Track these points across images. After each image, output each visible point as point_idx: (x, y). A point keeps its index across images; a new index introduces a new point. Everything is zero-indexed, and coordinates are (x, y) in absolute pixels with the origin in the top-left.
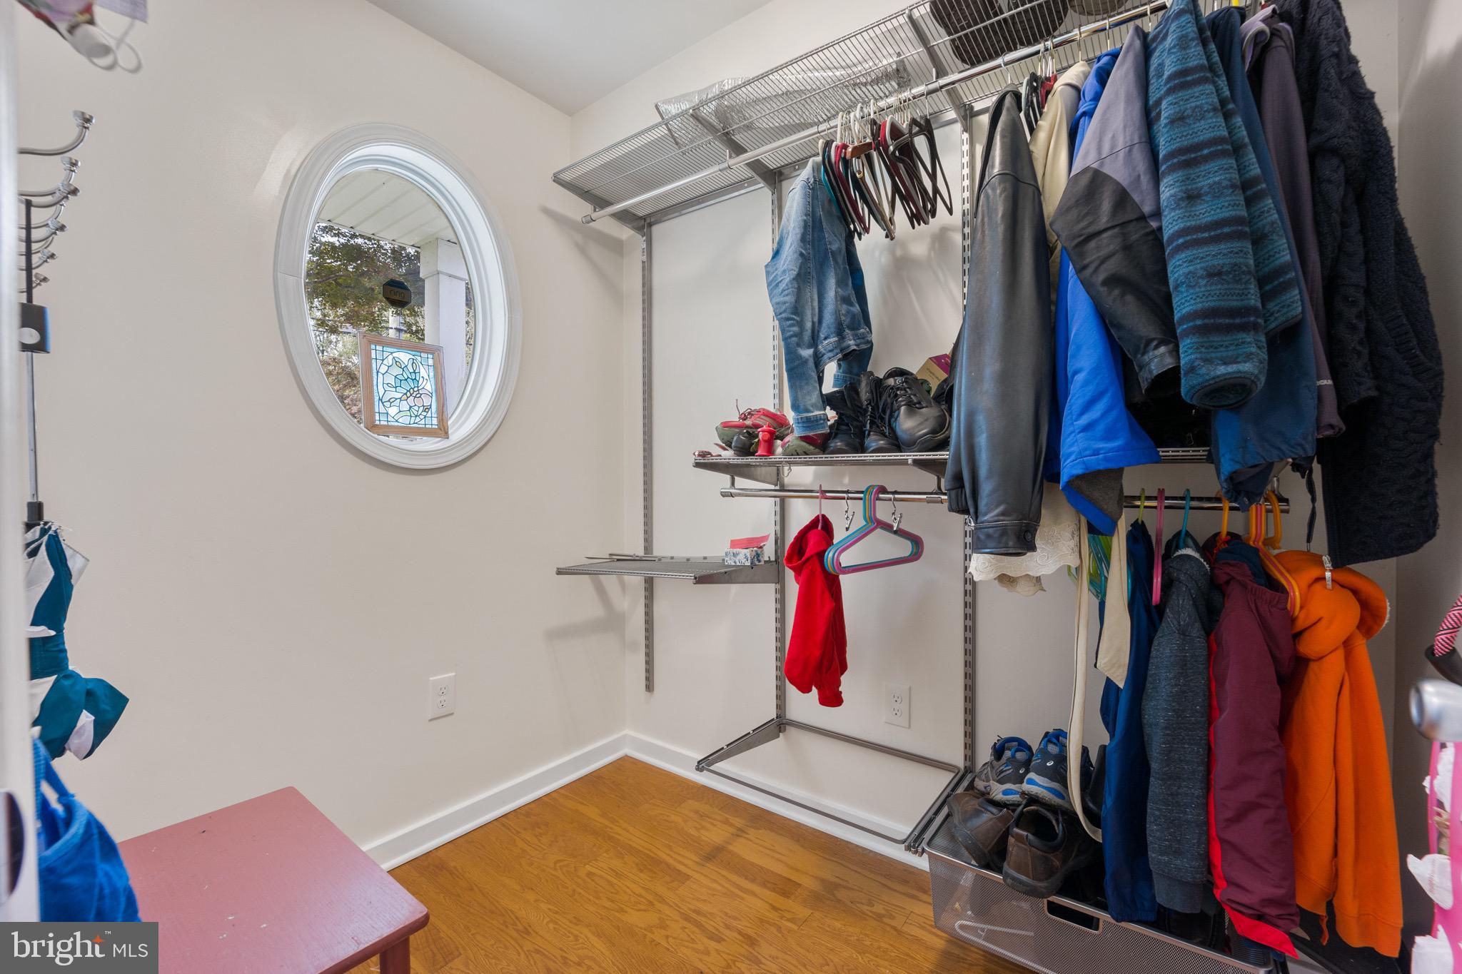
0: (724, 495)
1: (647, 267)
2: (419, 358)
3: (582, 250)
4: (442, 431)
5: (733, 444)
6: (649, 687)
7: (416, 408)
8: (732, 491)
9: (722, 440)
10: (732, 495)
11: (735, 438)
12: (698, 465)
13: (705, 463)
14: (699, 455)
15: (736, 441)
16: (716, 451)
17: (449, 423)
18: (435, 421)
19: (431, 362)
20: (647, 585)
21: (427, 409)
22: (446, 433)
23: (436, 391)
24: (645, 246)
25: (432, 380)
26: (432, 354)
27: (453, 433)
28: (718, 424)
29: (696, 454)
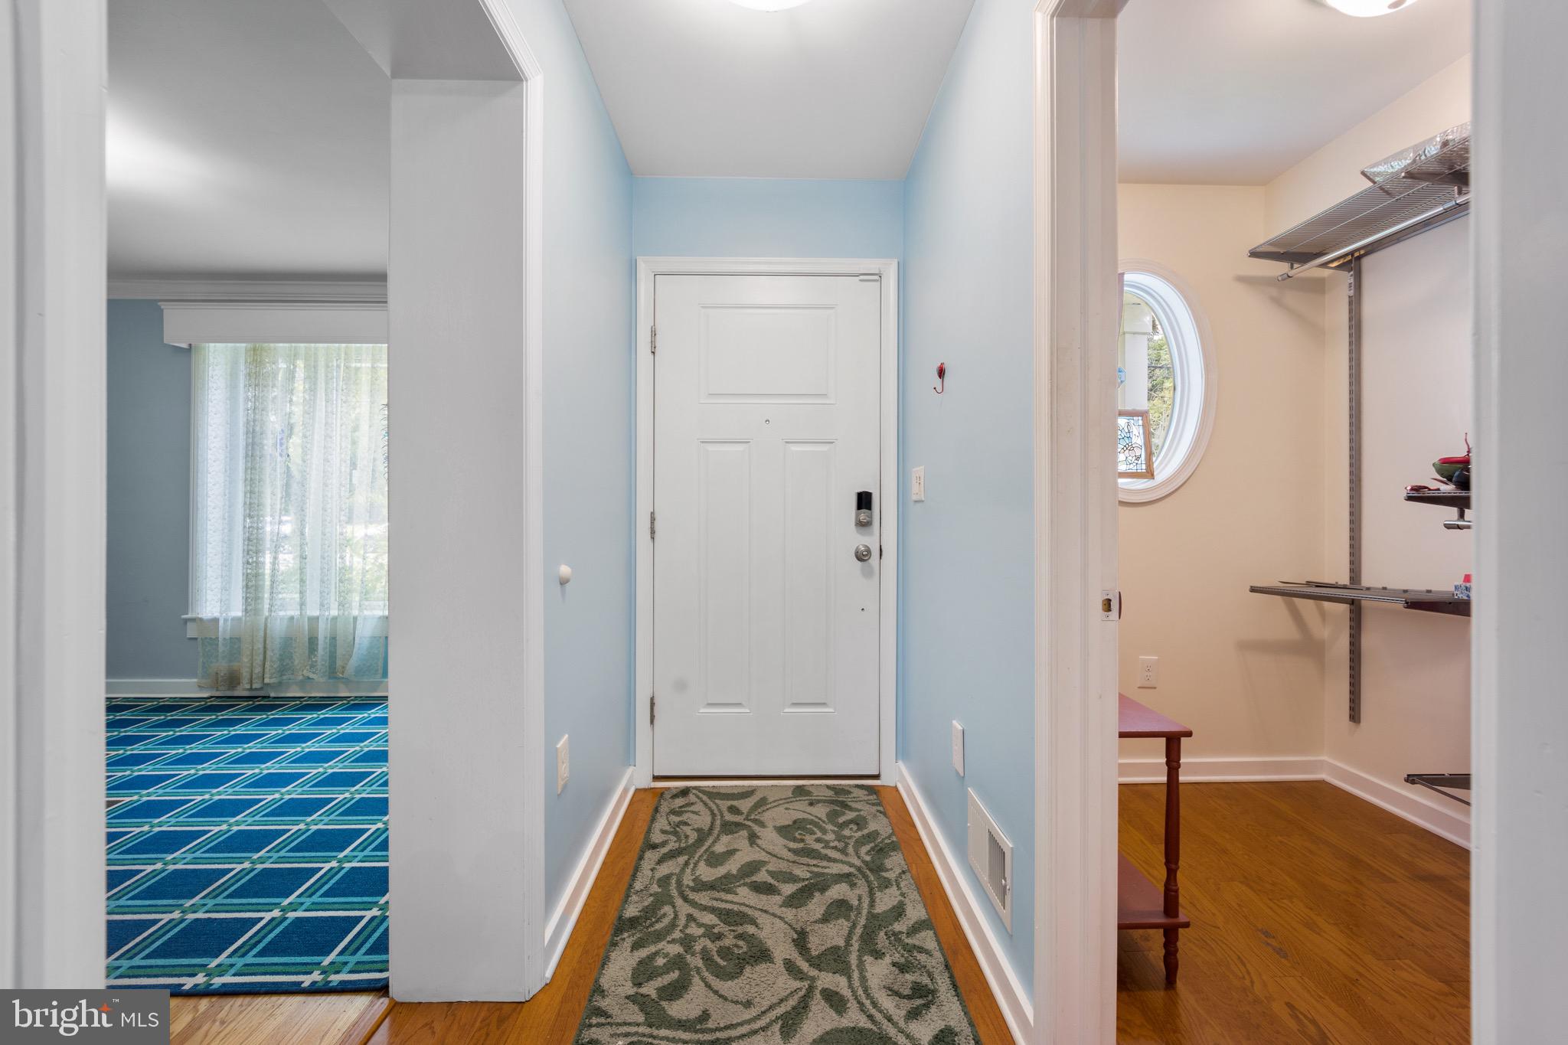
0: (1448, 527)
1: (1355, 304)
2: (1132, 421)
3: (1277, 302)
4: (1150, 474)
5: (1454, 479)
6: (1355, 715)
7: (1130, 458)
8: (1460, 523)
9: (1442, 475)
10: (1459, 527)
11: (1457, 473)
12: (1410, 498)
13: (1419, 495)
14: (1412, 489)
15: (1458, 476)
16: (1434, 485)
17: (1155, 465)
18: (1144, 467)
19: (1140, 422)
20: (1353, 616)
21: (1138, 458)
22: (1153, 475)
23: (1145, 444)
24: (1352, 281)
25: (1142, 436)
26: (1142, 416)
27: (1158, 474)
28: (1436, 460)
29: (1409, 488)
